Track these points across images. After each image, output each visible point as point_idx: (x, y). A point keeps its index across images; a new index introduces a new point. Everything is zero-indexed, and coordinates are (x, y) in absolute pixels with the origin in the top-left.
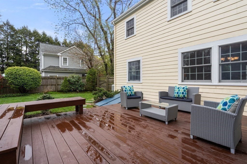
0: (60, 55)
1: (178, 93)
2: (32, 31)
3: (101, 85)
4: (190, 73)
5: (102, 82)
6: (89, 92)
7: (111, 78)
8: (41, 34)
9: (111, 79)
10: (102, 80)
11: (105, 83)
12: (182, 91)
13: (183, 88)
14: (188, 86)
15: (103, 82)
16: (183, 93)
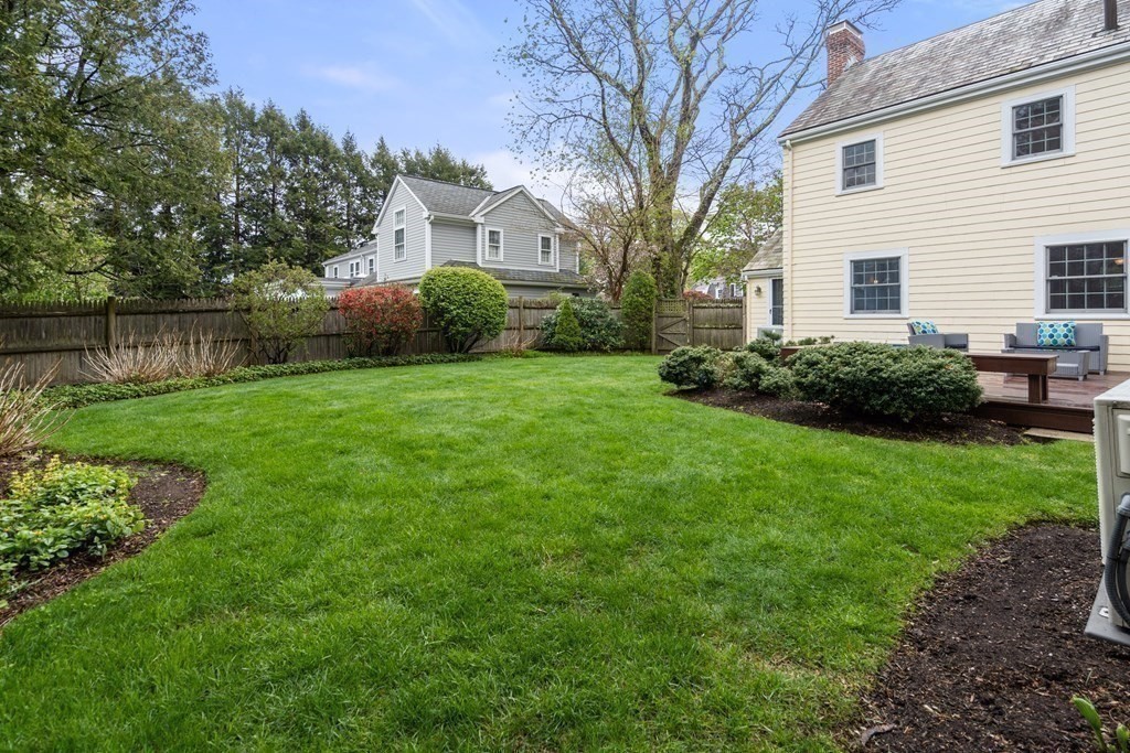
0: (482, 220)
1: (1051, 336)
2: (259, 114)
3: (667, 331)
4: (1067, 294)
5: (669, 321)
6: (628, 352)
7: (705, 307)
8: (294, 124)
9: (702, 311)
10: (667, 312)
11: (681, 324)
12: (1062, 331)
13: (1066, 325)
14: (1075, 323)
15: (675, 319)
16: (1066, 336)
